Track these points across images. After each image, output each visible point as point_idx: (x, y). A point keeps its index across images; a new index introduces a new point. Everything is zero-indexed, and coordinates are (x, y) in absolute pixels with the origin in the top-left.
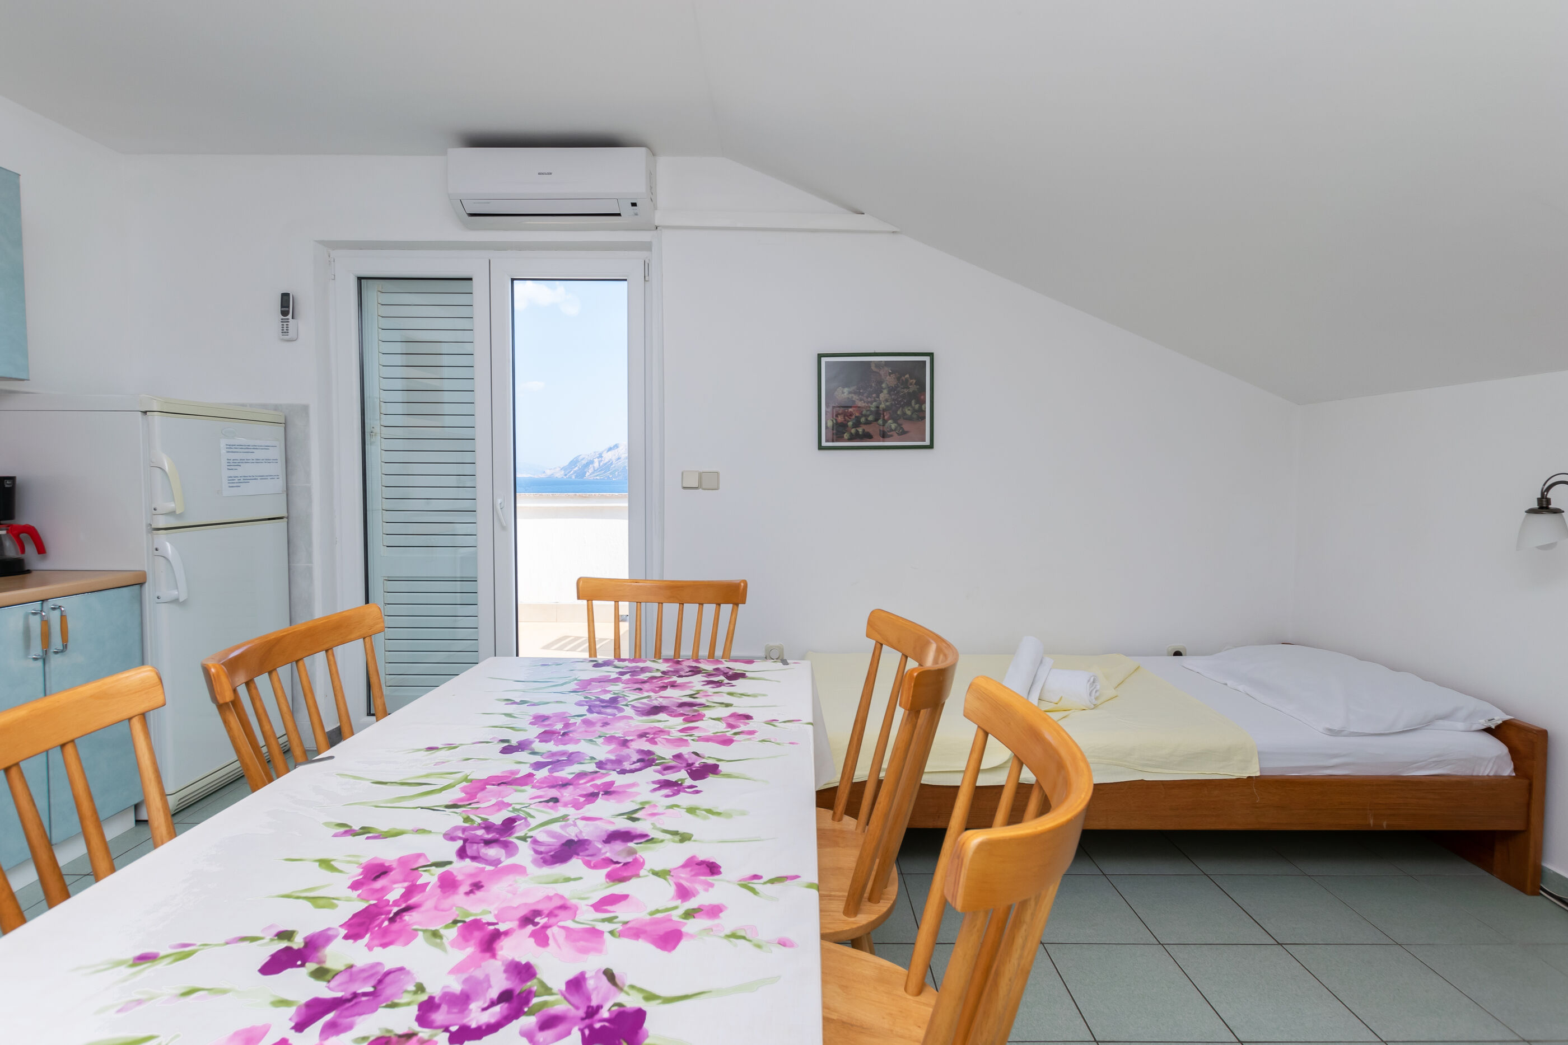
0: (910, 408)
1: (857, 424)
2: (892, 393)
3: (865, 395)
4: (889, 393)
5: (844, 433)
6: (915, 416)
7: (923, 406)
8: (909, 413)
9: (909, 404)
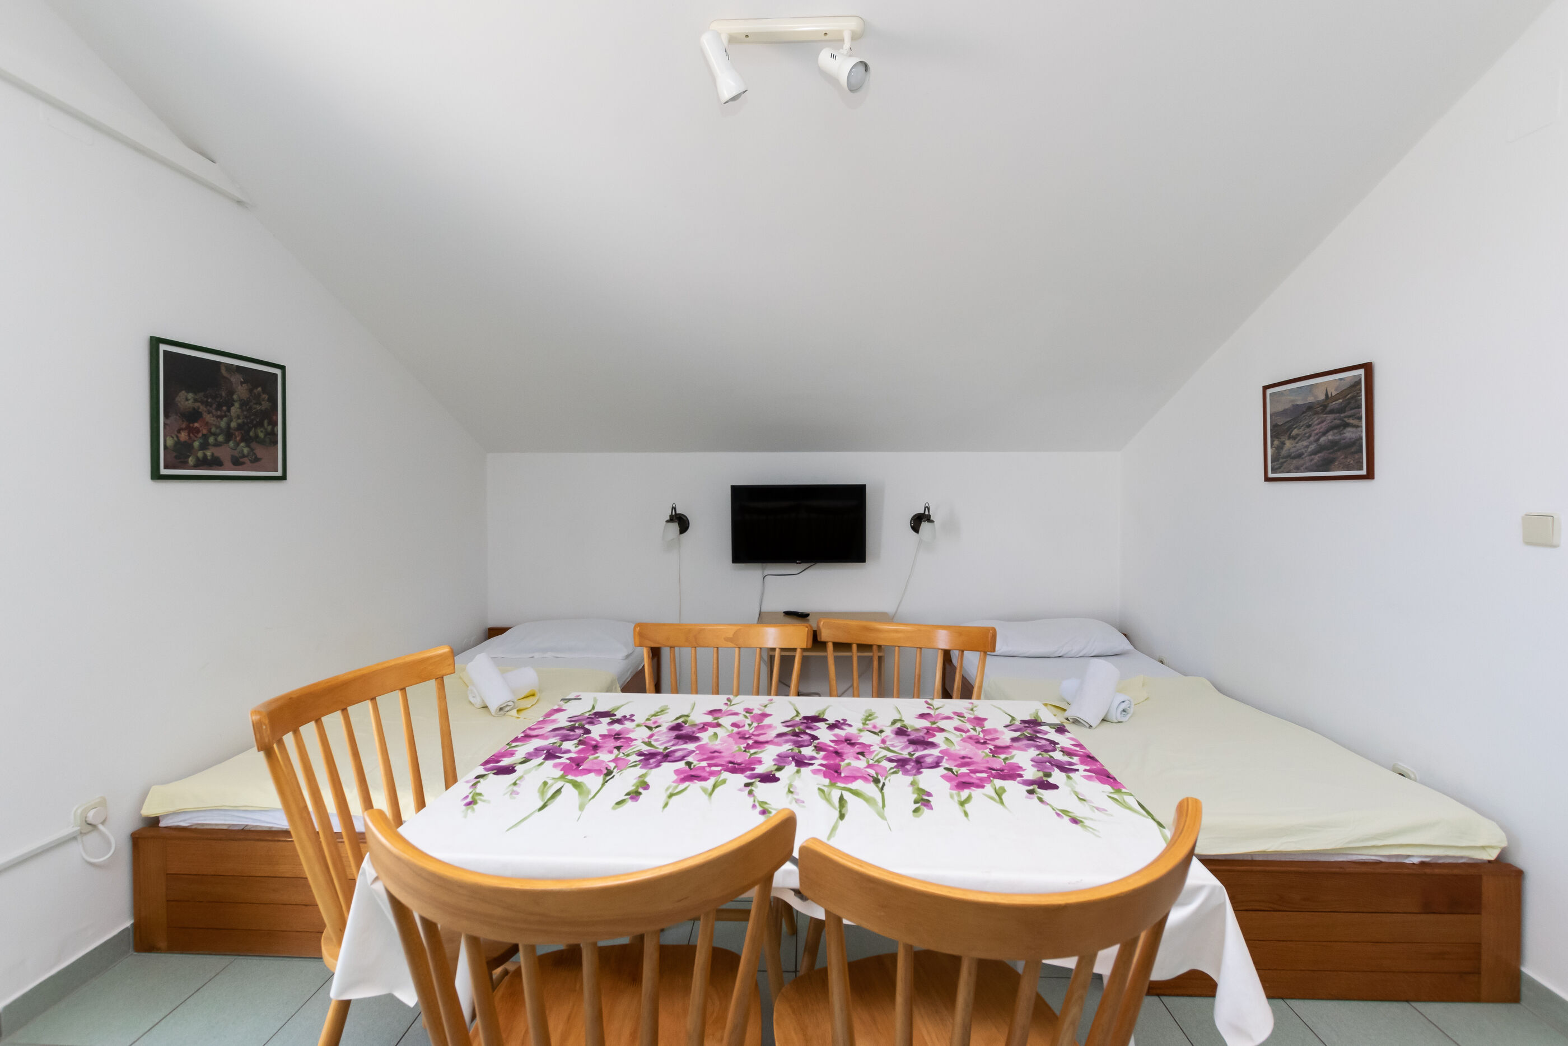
0: (262, 429)
1: (204, 446)
2: (244, 408)
3: (214, 406)
4: (241, 407)
5: (189, 457)
6: (267, 440)
7: (275, 429)
8: (261, 435)
9: (260, 424)
